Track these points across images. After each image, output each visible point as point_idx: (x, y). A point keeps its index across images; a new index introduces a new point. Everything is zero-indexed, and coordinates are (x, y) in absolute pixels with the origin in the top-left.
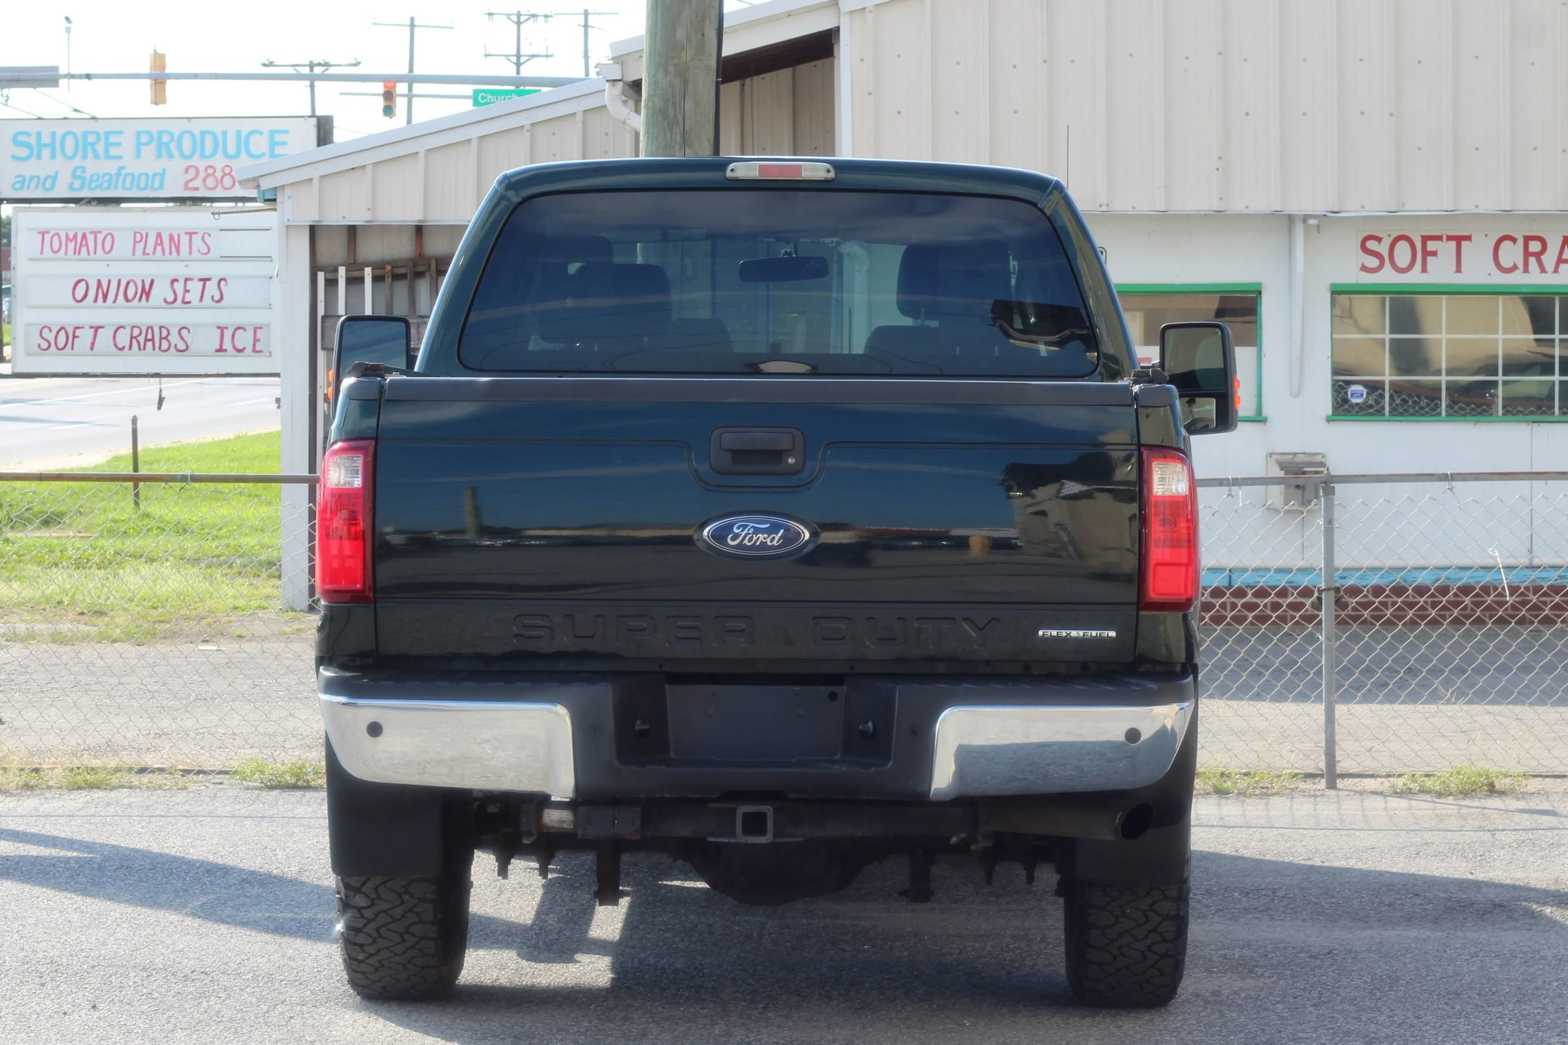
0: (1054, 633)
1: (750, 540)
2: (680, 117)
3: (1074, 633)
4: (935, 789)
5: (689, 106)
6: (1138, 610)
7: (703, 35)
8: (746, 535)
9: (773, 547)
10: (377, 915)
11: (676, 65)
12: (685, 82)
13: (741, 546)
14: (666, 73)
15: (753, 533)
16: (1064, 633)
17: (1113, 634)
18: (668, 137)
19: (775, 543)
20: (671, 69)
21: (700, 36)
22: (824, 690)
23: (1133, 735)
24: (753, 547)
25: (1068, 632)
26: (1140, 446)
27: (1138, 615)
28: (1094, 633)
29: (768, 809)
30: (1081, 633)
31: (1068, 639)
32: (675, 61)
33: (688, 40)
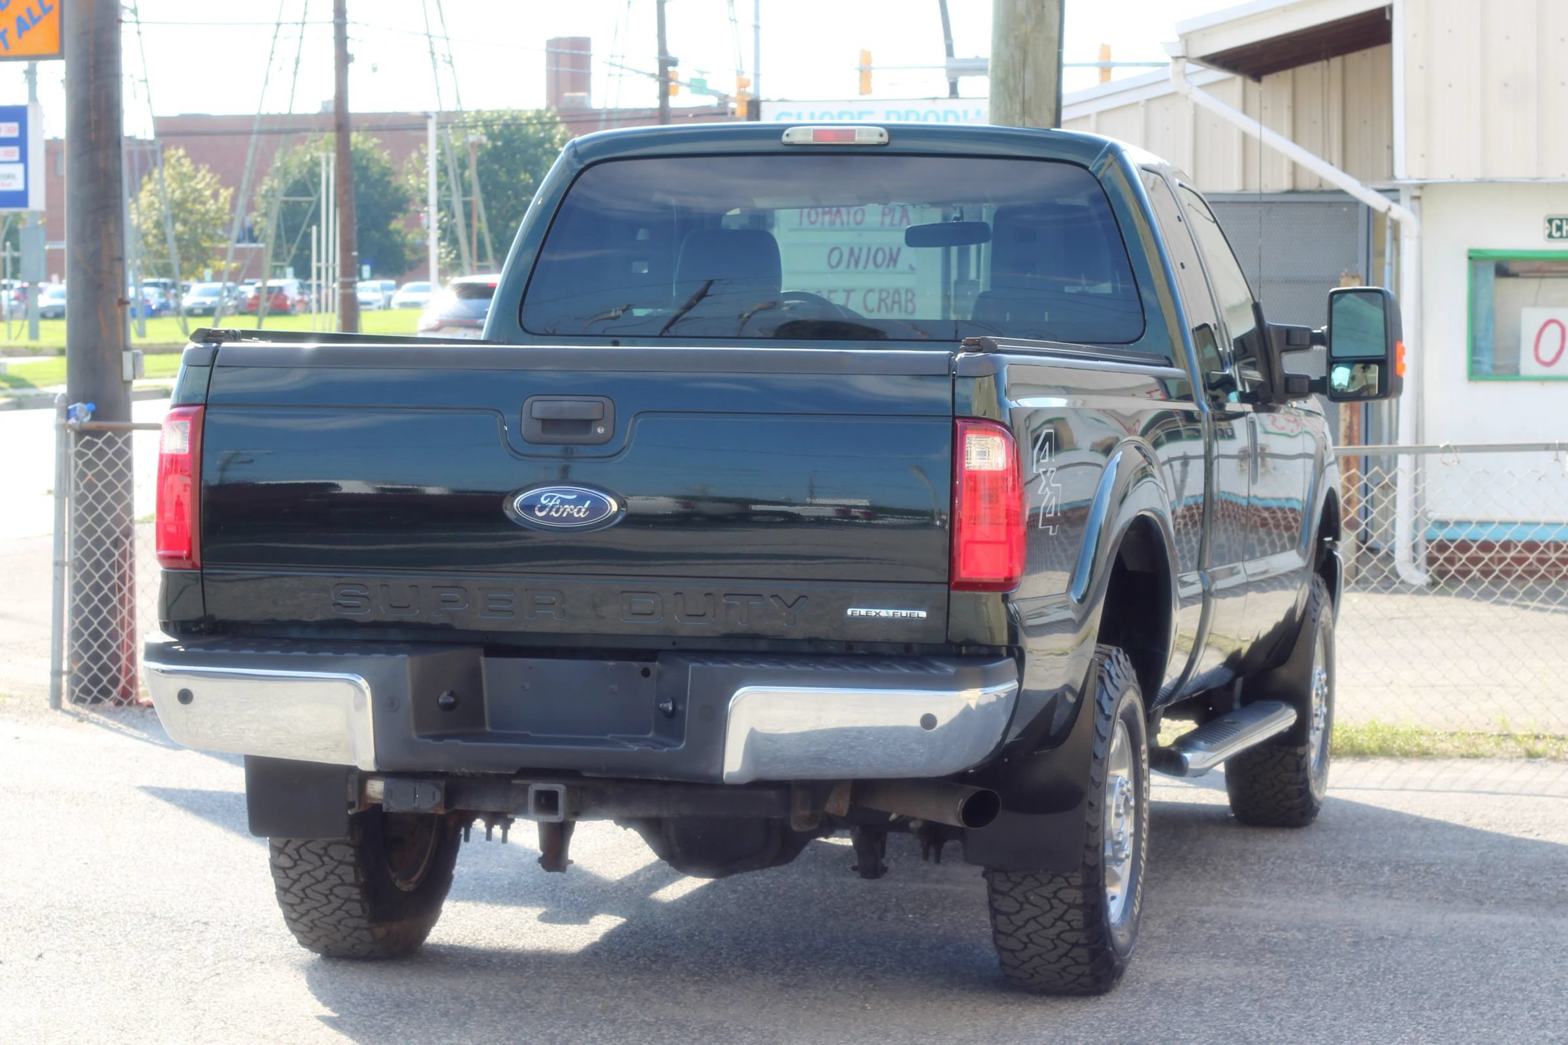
0: (863, 612)
2: (1020, 88)
3: (884, 613)
4: (728, 773)
5: (1029, 76)
6: (949, 590)
7: (1043, 7)
8: (553, 506)
9: (580, 519)
10: (301, 875)
11: (1016, 37)
12: (1025, 53)
13: (547, 517)
15: (561, 504)
16: (873, 612)
17: (923, 614)
18: (1009, 107)
19: (581, 515)
20: (1012, 41)
21: (1039, 7)
22: (637, 665)
23: (928, 721)
24: (560, 519)
25: (878, 611)
26: (954, 417)
27: (949, 594)
28: (904, 613)
29: (560, 788)
30: (891, 612)
31: (877, 620)
32: (1016, 33)
33: (1029, 12)
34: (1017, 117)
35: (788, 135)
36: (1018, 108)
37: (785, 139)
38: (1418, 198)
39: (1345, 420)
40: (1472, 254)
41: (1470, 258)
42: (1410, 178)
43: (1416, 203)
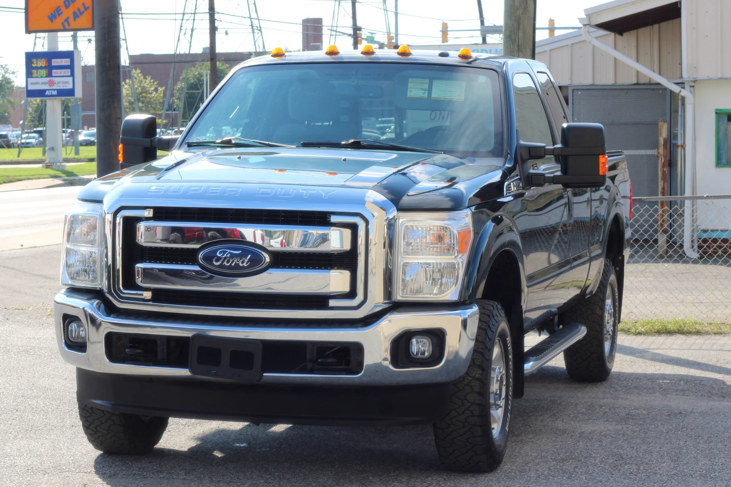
2: (517, 39)
5: (521, 34)
7: (527, 3)
11: (515, 16)
12: (519, 24)
14: (511, 20)
18: (512, 47)
20: (513, 18)
33: (520, 6)
36: (516, 48)
38: (693, 86)
41: (716, 113)
42: (689, 78)
43: (692, 89)
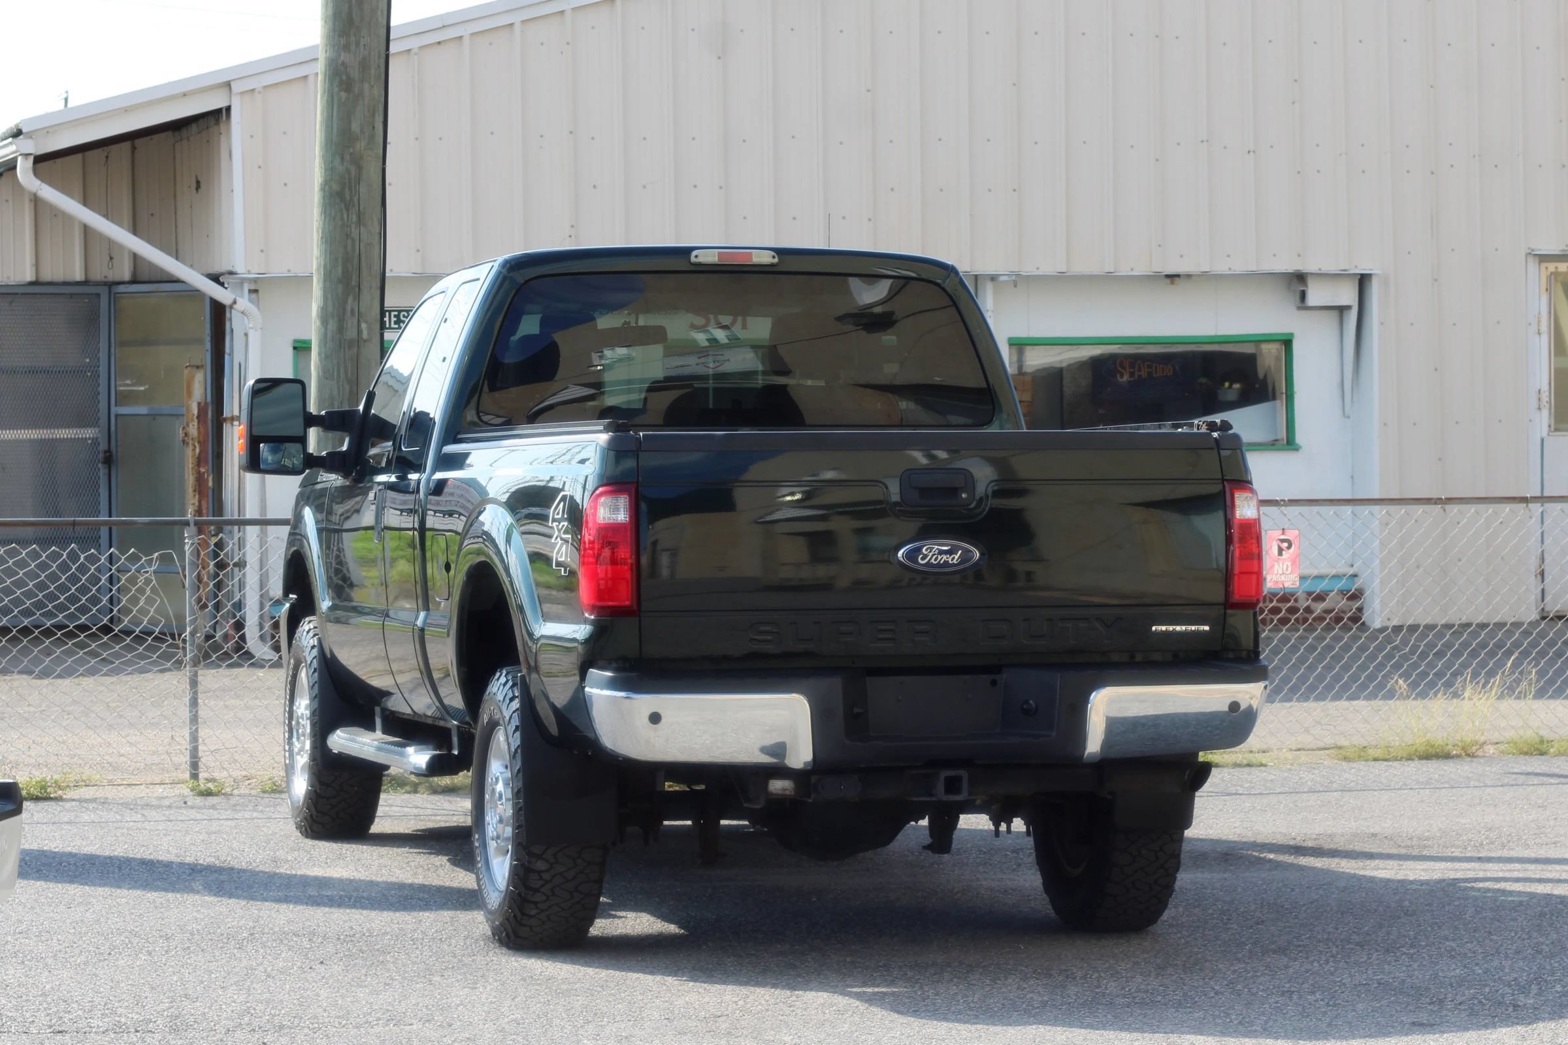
0: (1164, 628)
1: (936, 560)
2: (356, 199)
3: (1178, 628)
4: (1089, 753)
5: (363, 190)
6: (1225, 609)
7: (374, 127)
8: (933, 555)
9: (953, 565)
11: (351, 154)
12: (359, 168)
13: (929, 564)
14: (342, 159)
15: (938, 554)
16: (1171, 628)
17: (1207, 628)
18: (345, 216)
19: (955, 561)
20: (347, 157)
21: (371, 127)
22: (986, 678)
23: (1234, 706)
24: (939, 565)
25: (1174, 627)
26: (1223, 480)
27: (1225, 613)
28: (1193, 628)
29: (963, 773)
30: (1184, 628)
31: (1174, 633)
32: (351, 150)
33: (362, 131)
34: (353, 226)
35: (696, 256)
36: (354, 218)
37: (693, 259)
38: (256, 291)
39: (193, 504)
40: (296, 345)
41: (295, 348)
42: (249, 272)
43: (254, 296)
